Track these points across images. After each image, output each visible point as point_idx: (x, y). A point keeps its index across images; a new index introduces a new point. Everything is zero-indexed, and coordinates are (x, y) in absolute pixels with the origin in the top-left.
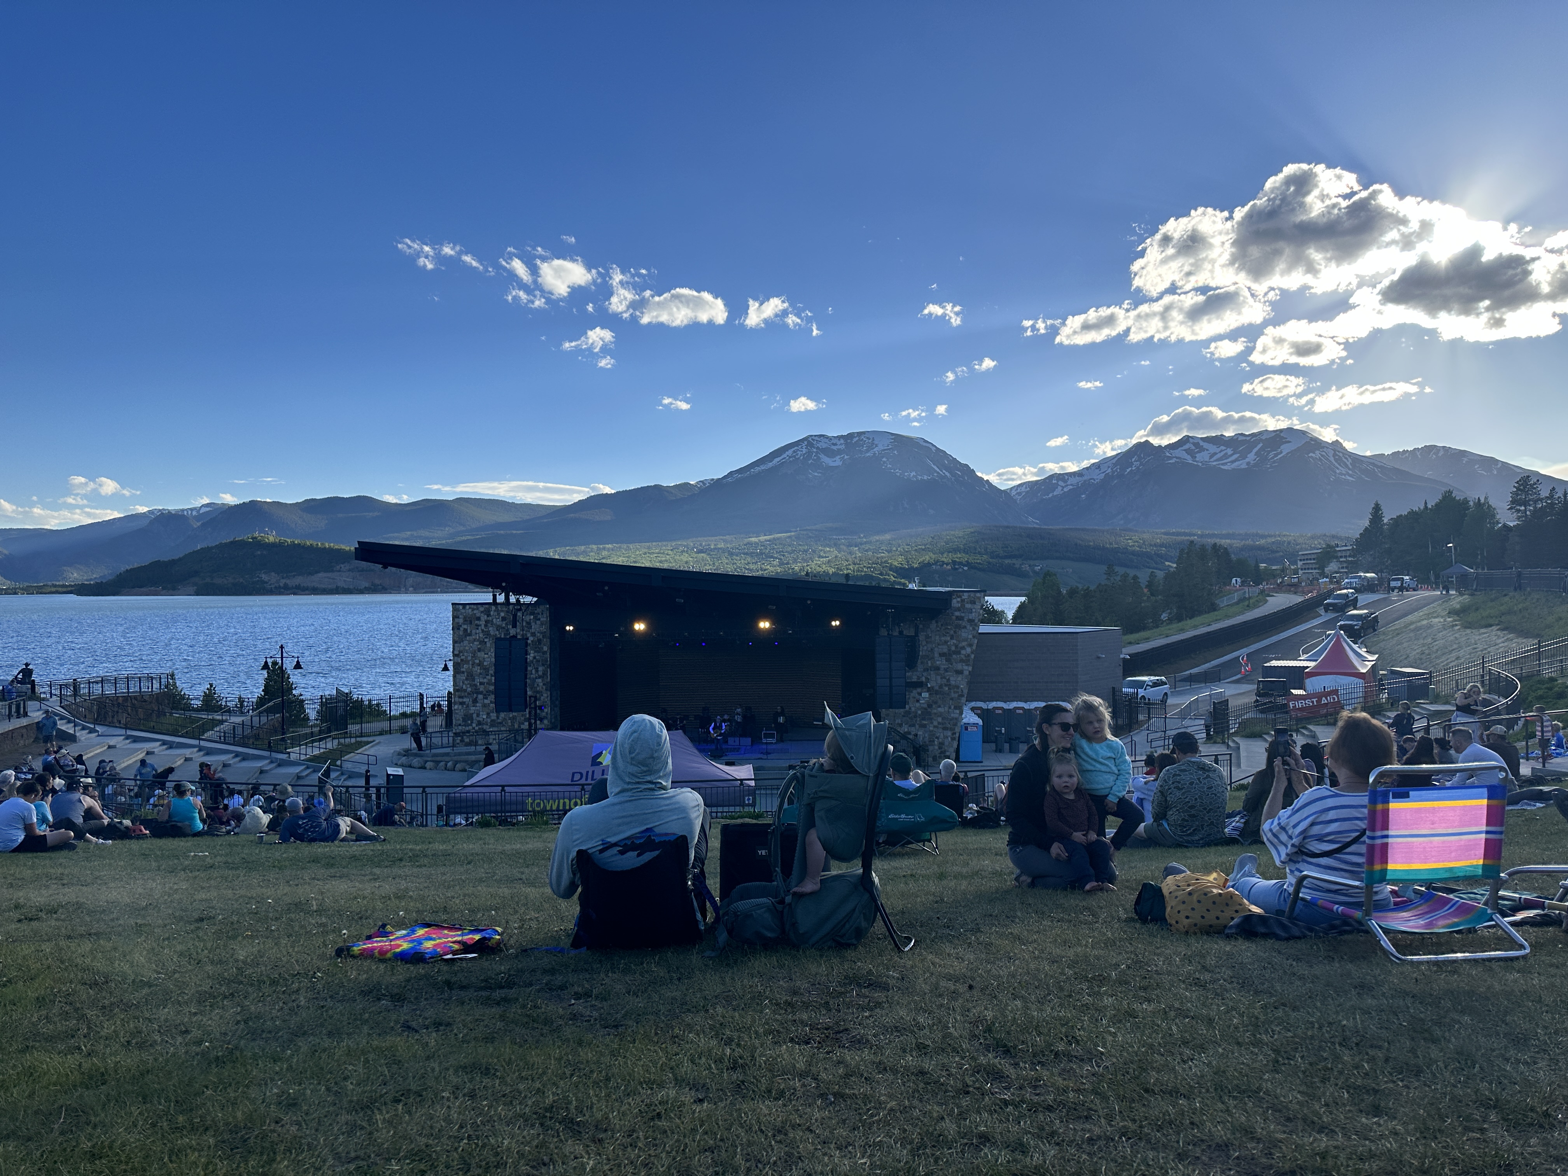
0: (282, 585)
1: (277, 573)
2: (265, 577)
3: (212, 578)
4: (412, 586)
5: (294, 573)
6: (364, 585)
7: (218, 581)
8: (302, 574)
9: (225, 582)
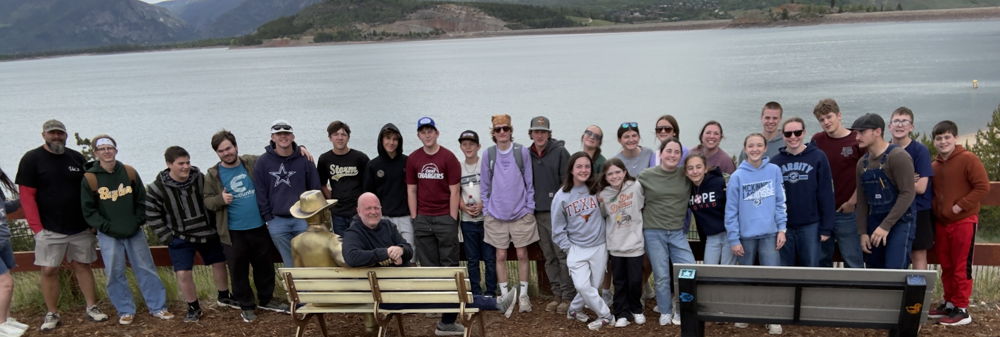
0: (372, 32)
1: (367, 23)
2: (359, 27)
3: (322, 29)
4: (463, 30)
5: (379, 23)
6: (429, 30)
7: (327, 31)
8: (384, 23)
9: (332, 31)
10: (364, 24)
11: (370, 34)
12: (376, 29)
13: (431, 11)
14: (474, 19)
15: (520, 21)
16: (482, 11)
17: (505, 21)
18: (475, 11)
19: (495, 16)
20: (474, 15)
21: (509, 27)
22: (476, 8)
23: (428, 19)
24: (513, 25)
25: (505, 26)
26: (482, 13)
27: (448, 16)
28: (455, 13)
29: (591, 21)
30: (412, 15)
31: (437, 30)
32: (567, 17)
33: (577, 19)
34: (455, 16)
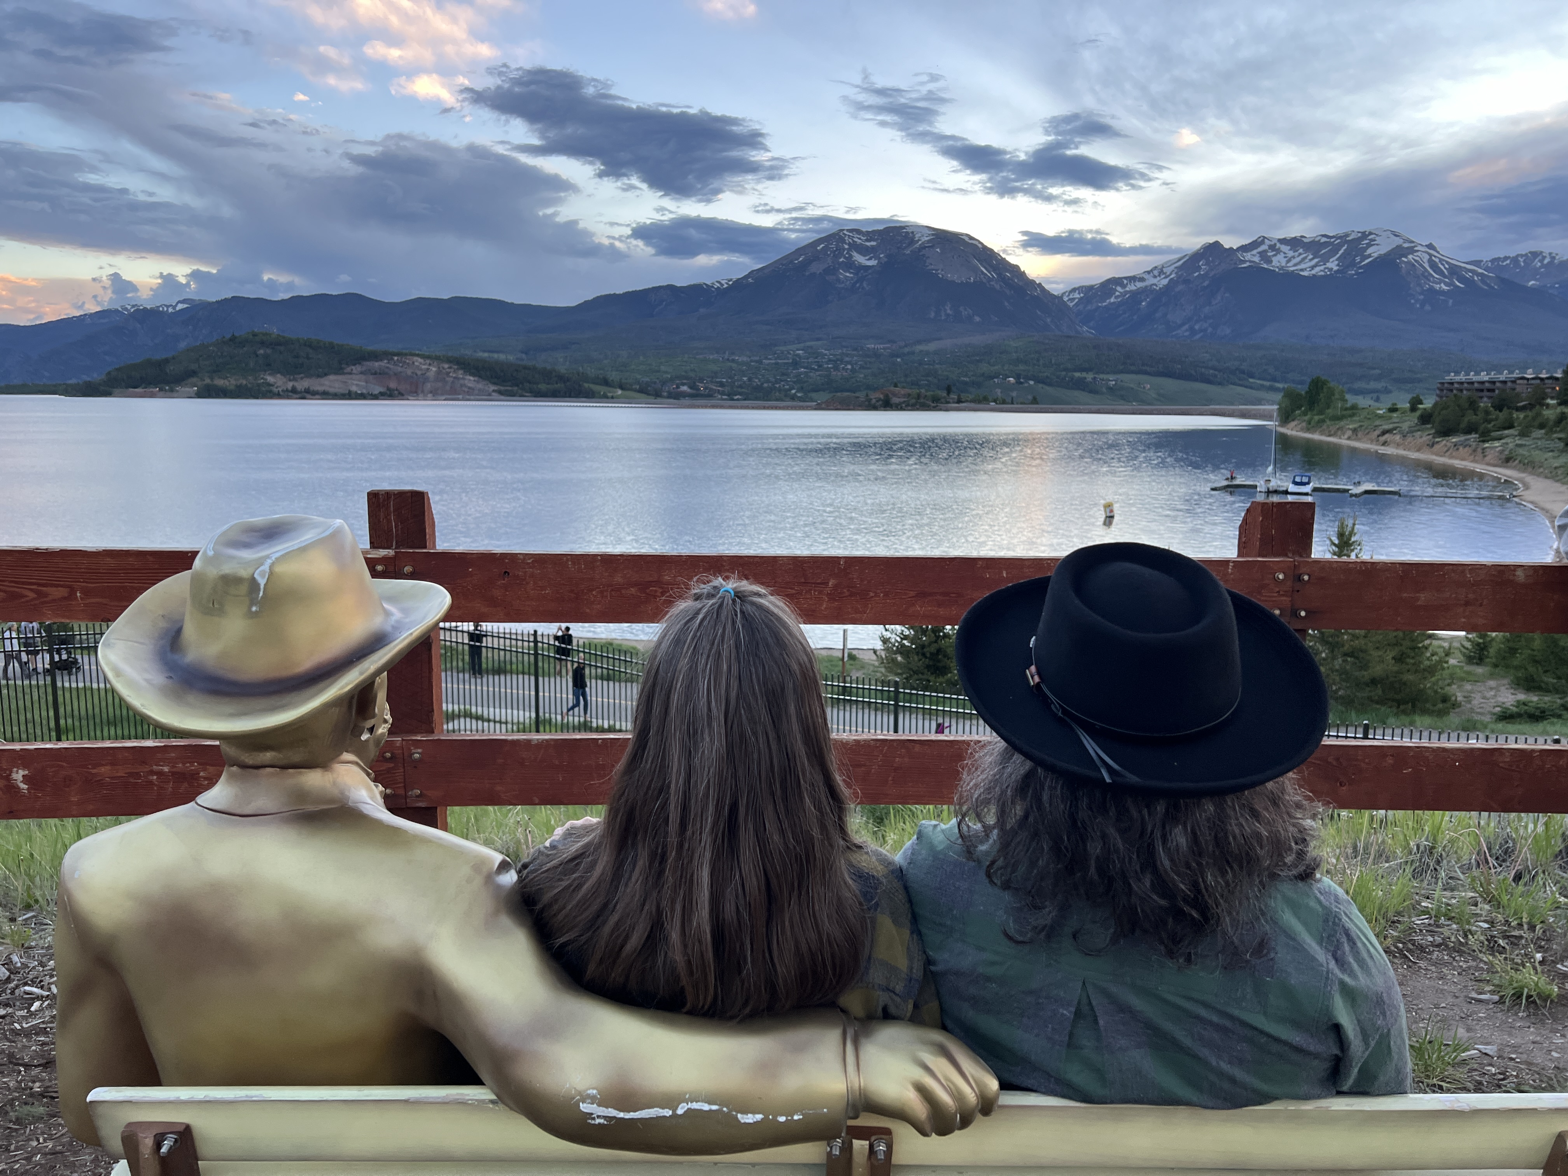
1: (282, 374)
2: (270, 379)
3: (212, 379)
4: (431, 392)
5: (302, 375)
6: (377, 390)
7: (220, 382)
8: (309, 376)
9: (228, 383)
10: (279, 375)
11: (287, 390)
12: (296, 384)
13: (384, 364)
14: (448, 379)
15: (518, 386)
16: (462, 369)
17: (494, 384)
18: (450, 368)
19: (480, 377)
20: (448, 374)
21: (500, 393)
22: (451, 365)
23: (379, 374)
24: (506, 390)
25: (494, 391)
26: (461, 372)
27: (409, 372)
28: (421, 370)
29: (620, 392)
30: (353, 367)
31: (388, 389)
32: (586, 385)
33: (602, 389)
34: (419, 373)
